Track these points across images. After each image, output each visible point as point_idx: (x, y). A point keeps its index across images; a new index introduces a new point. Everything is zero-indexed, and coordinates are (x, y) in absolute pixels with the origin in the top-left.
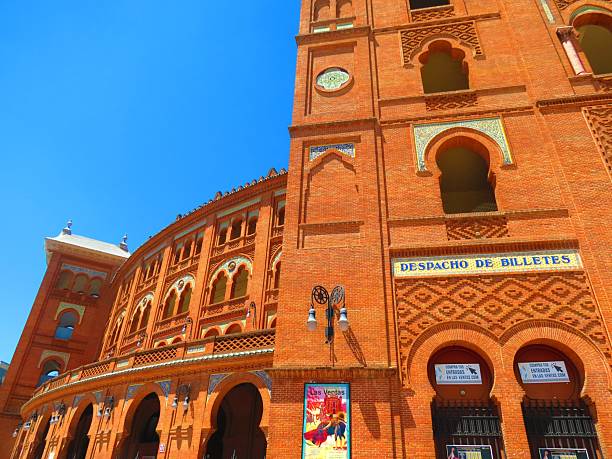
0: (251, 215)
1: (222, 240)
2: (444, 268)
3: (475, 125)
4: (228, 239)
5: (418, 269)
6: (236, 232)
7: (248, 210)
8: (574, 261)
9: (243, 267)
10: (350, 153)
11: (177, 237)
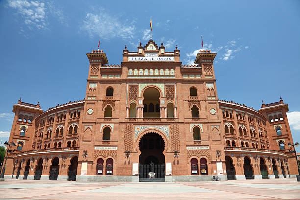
0: (79, 111)
1: (71, 117)
2: (101, 148)
3: (110, 125)
4: (73, 117)
5: (98, 148)
6: (75, 116)
7: (78, 110)
8: (116, 148)
9: (76, 126)
10: (91, 127)
11: (58, 112)
